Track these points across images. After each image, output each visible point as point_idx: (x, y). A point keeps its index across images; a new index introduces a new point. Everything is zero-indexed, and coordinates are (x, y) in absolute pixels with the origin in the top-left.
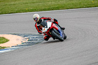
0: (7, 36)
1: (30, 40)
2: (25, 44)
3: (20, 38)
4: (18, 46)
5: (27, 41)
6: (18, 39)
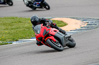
3: (79, 22)
6: (76, 24)
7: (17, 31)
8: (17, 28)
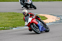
0: (46, 16)
2: (58, 21)
3: (55, 17)
4: (53, 22)
5: (59, 20)
6: (53, 18)
8: (16, 20)
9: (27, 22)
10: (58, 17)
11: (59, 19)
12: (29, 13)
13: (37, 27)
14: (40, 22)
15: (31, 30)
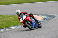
1: (45, 18)
3: (39, 17)
7: (3, 23)
9: (22, 19)
10: (42, 17)
11: (43, 18)
12: (22, 13)
13: (31, 24)
14: (33, 20)
15: (25, 26)
